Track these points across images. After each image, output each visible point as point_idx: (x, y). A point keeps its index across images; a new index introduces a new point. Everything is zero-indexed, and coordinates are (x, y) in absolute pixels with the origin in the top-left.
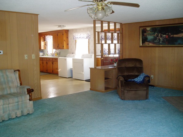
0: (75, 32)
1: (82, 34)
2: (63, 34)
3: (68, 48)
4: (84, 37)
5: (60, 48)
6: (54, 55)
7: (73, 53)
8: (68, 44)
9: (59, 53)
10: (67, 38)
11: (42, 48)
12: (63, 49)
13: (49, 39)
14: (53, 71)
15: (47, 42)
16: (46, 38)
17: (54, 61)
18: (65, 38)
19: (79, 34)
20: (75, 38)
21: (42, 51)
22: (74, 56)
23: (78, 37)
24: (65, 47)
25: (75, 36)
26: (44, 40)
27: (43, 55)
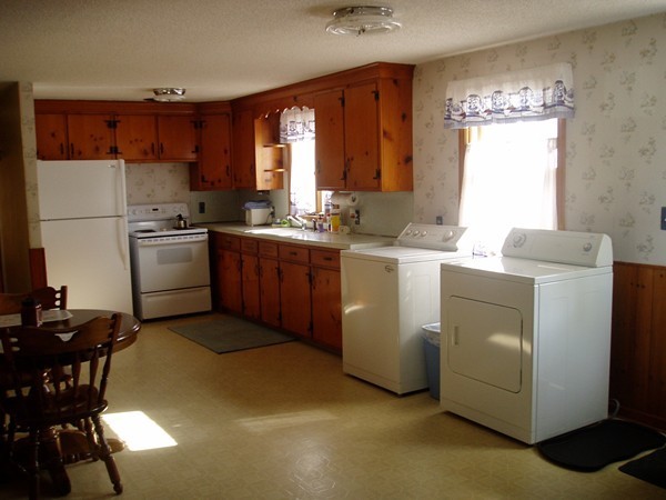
0: (455, 79)
1: (507, 89)
2: (377, 97)
3: (407, 184)
4: (526, 108)
5: (356, 187)
6: (326, 226)
7: (440, 221)
8: (409, 160)
9: (352, 212)
10: (406, 117)
11: (262, 181)
12: (378, 188)
13: (299, 128)
14: (311, 328)
15: (288, 146)
16: (282, 126)
17: (319, 264)
18: (387, 122)
19: (488, 91)
20: (456, 116)
21: (265, 199)
22: (446, 239)
23: (481, 110)
24: (388, 178)
25: (456, 102)
26: (275, 136)
27: (270, 221)
